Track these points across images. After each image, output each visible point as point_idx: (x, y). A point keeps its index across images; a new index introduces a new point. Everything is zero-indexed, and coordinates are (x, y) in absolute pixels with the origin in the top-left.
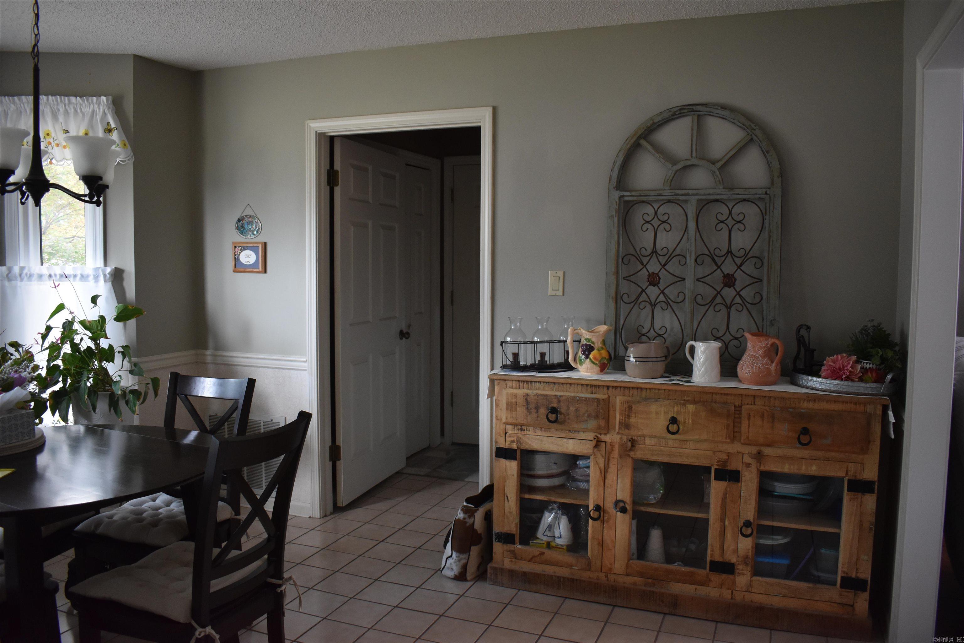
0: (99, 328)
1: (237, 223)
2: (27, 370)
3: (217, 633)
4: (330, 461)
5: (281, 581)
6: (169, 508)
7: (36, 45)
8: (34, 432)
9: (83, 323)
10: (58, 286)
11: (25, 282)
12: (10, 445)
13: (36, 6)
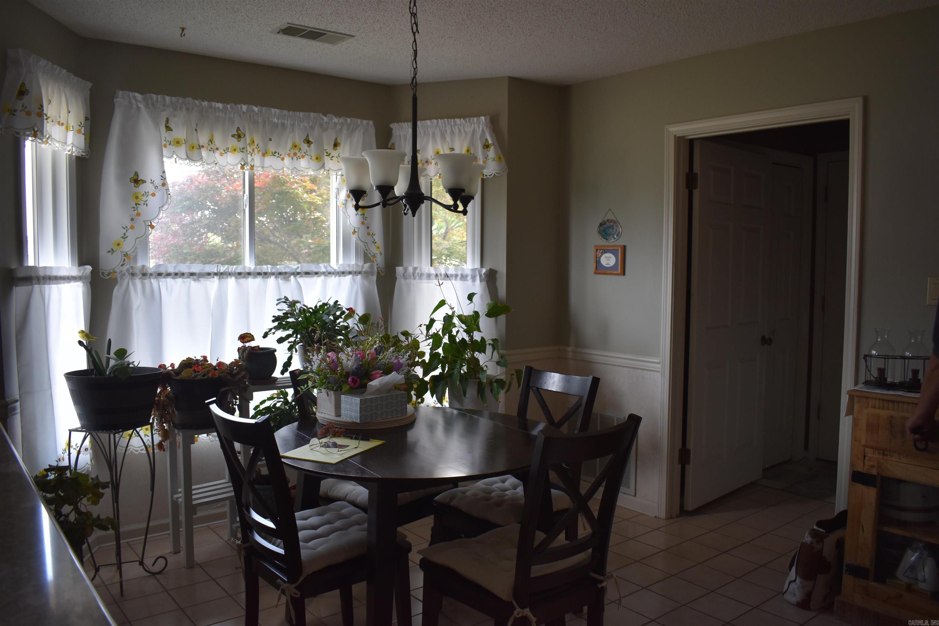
0: (473, 322)
1: (599, 227)
2: (405, 357)
3: (533, 615)
4: (679, 464)
5: (603, 578)
6: (515, 491)
7: (414, 77)
8: (406, 411)
9: (460, 317)
10: (441, 284)
11: (417, 280)
12: (386, 420)
13: (414, 43)
